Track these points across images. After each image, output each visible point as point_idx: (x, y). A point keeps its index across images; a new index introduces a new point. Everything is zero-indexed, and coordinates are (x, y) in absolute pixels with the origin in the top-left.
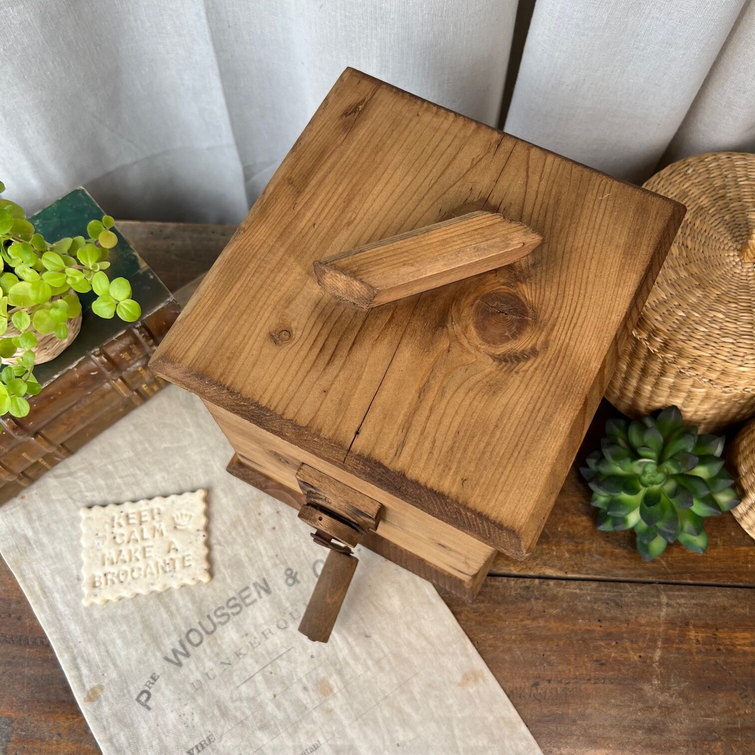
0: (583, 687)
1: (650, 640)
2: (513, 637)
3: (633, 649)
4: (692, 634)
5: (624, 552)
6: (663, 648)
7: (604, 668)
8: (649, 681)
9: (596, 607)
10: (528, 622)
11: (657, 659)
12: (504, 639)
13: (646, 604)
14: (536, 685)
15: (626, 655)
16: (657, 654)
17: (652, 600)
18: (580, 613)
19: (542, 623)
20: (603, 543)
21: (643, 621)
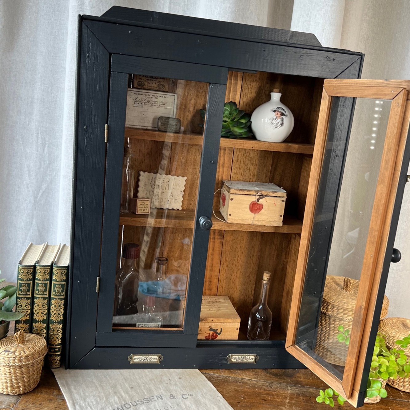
0: (258, 405)
1: (284, 397)
2: (230, 390)
3: (278, 399)
4: (301, 398)
5: (274, 377)
6: (289, 400)
7: (266, 401)
8: (284, 406)
9: (263, 387)
10: (237, 388)
11: (287, 402)
12: (226, 391)
13: (283, 389)
14: (239, 402)
15: (275, 399)
16: (287, 401)
17: (285, 388)
18: (257, 388)
19: (241, 388)
20: (266, 374)
21: (281, 392)
